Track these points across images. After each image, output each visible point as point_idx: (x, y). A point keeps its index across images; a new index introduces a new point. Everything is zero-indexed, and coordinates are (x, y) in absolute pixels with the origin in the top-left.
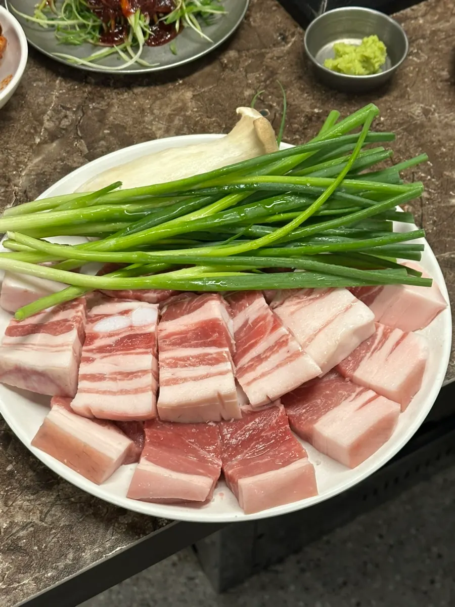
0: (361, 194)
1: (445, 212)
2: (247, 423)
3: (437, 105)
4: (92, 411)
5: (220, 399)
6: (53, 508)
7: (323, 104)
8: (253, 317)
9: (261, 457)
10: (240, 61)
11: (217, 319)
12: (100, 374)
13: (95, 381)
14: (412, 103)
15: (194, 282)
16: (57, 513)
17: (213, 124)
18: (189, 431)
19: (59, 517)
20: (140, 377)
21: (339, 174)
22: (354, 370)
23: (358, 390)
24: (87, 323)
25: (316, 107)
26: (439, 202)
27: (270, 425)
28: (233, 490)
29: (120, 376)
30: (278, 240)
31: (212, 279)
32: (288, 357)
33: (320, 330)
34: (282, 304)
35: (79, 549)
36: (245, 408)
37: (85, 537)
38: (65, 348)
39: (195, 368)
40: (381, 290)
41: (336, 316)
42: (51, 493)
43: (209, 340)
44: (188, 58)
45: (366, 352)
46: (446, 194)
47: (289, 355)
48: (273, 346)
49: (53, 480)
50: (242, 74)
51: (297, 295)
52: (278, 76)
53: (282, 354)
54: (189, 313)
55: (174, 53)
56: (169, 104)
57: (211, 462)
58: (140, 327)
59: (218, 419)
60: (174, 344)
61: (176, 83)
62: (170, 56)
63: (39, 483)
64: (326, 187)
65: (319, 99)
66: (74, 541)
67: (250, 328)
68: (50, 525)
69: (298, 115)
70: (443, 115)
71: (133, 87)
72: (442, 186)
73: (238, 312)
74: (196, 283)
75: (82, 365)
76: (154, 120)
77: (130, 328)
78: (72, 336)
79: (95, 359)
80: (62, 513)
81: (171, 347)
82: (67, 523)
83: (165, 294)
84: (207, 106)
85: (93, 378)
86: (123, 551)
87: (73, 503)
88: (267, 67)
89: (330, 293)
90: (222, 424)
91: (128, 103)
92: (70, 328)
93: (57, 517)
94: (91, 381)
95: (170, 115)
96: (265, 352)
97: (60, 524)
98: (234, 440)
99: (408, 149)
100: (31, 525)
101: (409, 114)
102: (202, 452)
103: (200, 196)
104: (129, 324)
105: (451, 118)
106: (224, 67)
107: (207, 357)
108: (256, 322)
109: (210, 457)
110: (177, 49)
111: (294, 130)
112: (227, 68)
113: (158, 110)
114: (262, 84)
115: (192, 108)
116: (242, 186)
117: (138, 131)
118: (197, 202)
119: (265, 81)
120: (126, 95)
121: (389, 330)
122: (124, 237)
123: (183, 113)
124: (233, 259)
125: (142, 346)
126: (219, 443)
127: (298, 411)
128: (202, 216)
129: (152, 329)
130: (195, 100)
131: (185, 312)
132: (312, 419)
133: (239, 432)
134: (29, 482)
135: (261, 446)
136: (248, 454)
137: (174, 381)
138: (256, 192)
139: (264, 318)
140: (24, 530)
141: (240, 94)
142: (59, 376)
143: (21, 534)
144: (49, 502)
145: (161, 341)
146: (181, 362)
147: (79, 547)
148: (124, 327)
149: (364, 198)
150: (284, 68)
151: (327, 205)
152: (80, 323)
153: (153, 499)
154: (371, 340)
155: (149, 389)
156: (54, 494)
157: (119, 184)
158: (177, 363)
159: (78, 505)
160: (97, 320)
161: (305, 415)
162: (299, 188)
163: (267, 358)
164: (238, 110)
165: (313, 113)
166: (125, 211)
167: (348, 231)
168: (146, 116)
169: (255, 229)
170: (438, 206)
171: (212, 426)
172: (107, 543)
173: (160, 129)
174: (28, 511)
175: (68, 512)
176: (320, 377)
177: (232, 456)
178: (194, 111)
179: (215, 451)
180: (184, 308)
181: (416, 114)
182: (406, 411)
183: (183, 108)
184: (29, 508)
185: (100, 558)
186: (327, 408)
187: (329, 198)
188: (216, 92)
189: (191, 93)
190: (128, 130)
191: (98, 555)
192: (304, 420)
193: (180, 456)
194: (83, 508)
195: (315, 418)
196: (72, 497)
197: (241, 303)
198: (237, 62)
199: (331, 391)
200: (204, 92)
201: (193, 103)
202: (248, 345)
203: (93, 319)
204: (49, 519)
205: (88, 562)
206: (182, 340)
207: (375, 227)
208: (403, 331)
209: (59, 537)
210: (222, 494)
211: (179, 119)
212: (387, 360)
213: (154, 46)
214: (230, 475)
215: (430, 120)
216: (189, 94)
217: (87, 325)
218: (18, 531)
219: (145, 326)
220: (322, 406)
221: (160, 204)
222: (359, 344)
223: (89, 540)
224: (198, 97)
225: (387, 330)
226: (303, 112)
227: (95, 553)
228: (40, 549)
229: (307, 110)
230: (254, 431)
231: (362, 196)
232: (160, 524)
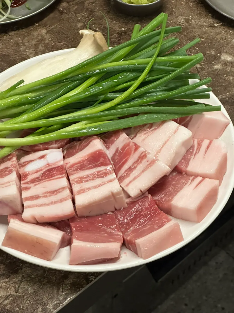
0: (168, 65)
1: (213, 74)
2: (131, 209)
3: (192, 16)
4: (36, 218)
5: (113, 195)
6: (22, 284)
7: (126, 25)
8: (120, 147)
9: (145, 226)
10: (70, 8)
11: (101, 150)
12: (36, 195)
13: (34, 200)
14: (178, 17)
15: (81, 131)
16: (25, 286)
17: (63, 46)
18: (97, 219)
19: (27, 288)
20: (62, 192)
21: (153, 55)
22: (187, 167)
23: (191, 178)
24: (20, 168)
25: (122, 27)
26: (208, 69)
27: (145, 207)
28: (132, 249)
29: (49, 194)
30: (125, 99)
31: (91, 127)
32: (148, 165)
33: (163, 146)
34: (135, 136)
35: (44, 304)
36: (127, 200)
37: (46, 296)
38: (11, 183)
39: (94, 181)
40: (191, 118)
41: (170, 137)
42: (18, 275)
43: (98, 163)
44: (39, 10)
45: (191, 156)
46: (210, 64)
47: (148, 163)
48: (137, 160)
49: (17, 268)
50: (74, 15)
51: (144, 129)
52: (95, 13)
53: (144, 163)
54: (81, 150)
55: (29, 9)
56: (33, 38)
57: (116, 235)
58: (55, 164)
59: (113, 210)
60: (77, 170)
61: (34, 26)
62: (27, 11)
63: (9, 271)
64: (148, 63)
65: (123, 22)
66: (40, 300)
67: (120, 153)
68: (22, 294)
69: (113, 33)
70: (197, 21)
71: (8, 32)
72: (207, 59)
73: (110, 145)
74: (82, 131)
75: (23, 192)
76: (26, 48)
77: (48, 165)
78: (14, 176)
79: (31, 187)
80: (28, 285)
81: (75, 172)
82: (33, 291)
83: (62, 144)
84: (57, 36)
85: (32, 198)
86: (72, 300)
87: (33, 278)
88: (87, 9)
89: (163, 125)
90: (116, 212)
91: (7, 42)
92: (10, 172)
93: (26, 288)
94: (31, 200)
95: (35, 45)
96: (133, 165)
97: (29, 292)
98: (126, 220)
99: (182, 42)
100: (10, 296)
101: (178, 23)
102: (109, 230)
103: (73, 82)
104: (46, 163)
105: (202, 22)
106: (61, 13)
107: (99, 173)
108: (123, 148)
109: (115, 232)
110: (30, 7)
111: (113, 42)
112: (64, 13)
113: (27, 43)
114: (87, 19)
115: (48, 38)
116: (97, 71)
117: (18, 57)
118: (72, 85)
119: (88, 17)
120: (5, 37)
121: (201, 141)
122: (32, 113)
123: (43, 42)
124: (102, 113)
125: (58, 174)
126: (117, 223)
127: (159, 196)
128: (77, 92)
129: (62, 163)
130: (48, 34)
131: (79, 150)
132: (169, 199)
133: (128, 215)
134: (2, 271)
135: (143, 220)
136: (137, 226)
137: (82, 191)
138: (106, 74)
139: (128, 145)
140: (7, 299)
141: (75, 26)
142: (11, 201)
143: (6, 302)
144: (18, 281)
145: (68, 170)
146: (84, 179)
147: (43, 303)
148: (44, 165)
149: (170, 67)
150: (97, 8)
151: (149, 75)
152: (16, 168)
153: (86, 262)
154: (192, 148)
155: (69, 198)
156: (20, 275)
157: (22, 81)
158: (82, 180)
159: (37, 279)
160: (26, 165)
161: (164, 198)
162: (131, 66)
163: (135, 168)
164: (81, 32)
165: (122, 31)
166: (29, 98)
167: (164, 88)
168: (21, 47)
169: (110, 95)
170: (208, 71)
171: (111, 214)
172: (61, 297)
173: (31, 53)
174: (6, 289)
175: (32, 284)
176: (168, 175)
177: (126, 230)
178: (50, 40)
179: (116, 228)
180: (77, 148)
181: (182, 22)
182: (221, 185)
183: (43, 39)
184: (7, 286)
185: (59, 307)
186: (176, 192)
187: (150, 70)
188: (60, 27)
189: (45, 30)
190: (12, 57)
191: (57, 305)
192: (164, 201)
193: (96, 234)
194: (40, 280)
195: (171, 198)
196: (32, 275)
197: (111, 139)
198: (68, 9)
199: (176, 181)
200: (53, 28)
201: (48, 36)
202: (121, 163)
203: (23, 165)
204: (21, 291)
205: (51, 311)
206: (81, 166)
207: (178, 84)
208: (209, 140)
209: (30, 300)
210: (125, 253)
211: (42, 46)
212: (204, 158)
213: (15, 7)
214: (129, 240)
215: (190, 24)
216: (44, 31)
217: (20, 169)
218: (3, 301)
219: (57, 162)
220: (173, 191)
221: (49, 90)
222: (186, 152)
223: (49, 297)
224: (50, 32)
225: (200, 141)
226: (115, 31)
227: (55, 304)
228: (20, 309)
229: (118, 30)
230: (136, 212)
231: (168, 66)
232: (91, 279)
